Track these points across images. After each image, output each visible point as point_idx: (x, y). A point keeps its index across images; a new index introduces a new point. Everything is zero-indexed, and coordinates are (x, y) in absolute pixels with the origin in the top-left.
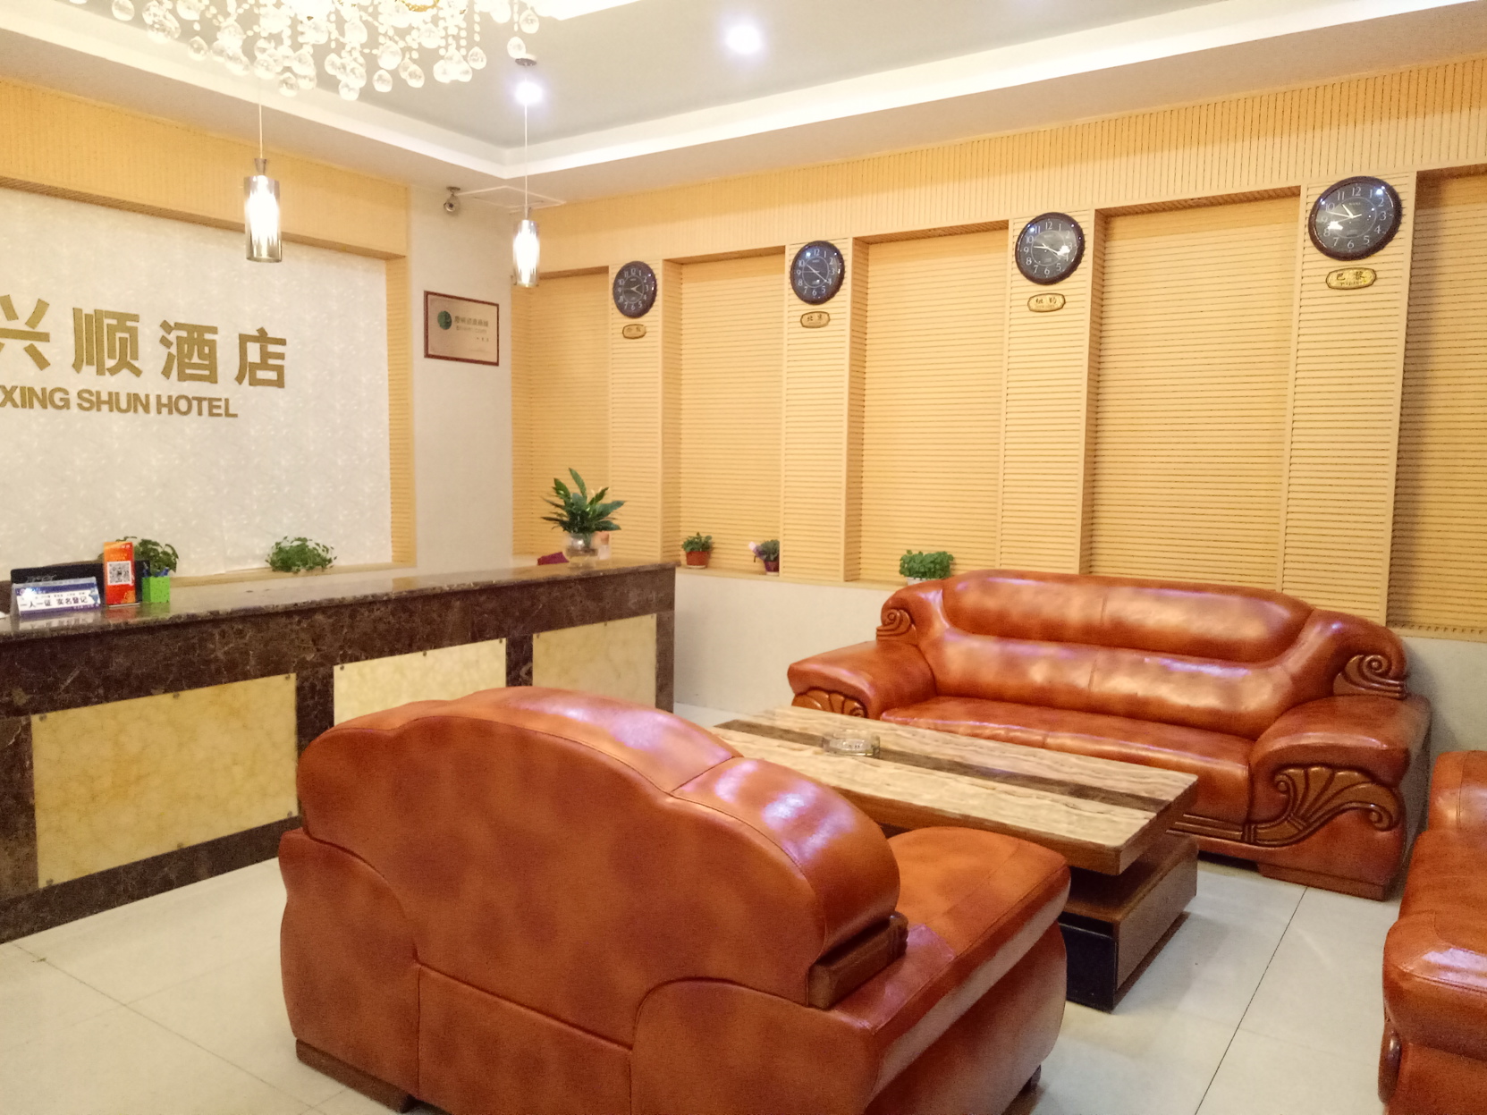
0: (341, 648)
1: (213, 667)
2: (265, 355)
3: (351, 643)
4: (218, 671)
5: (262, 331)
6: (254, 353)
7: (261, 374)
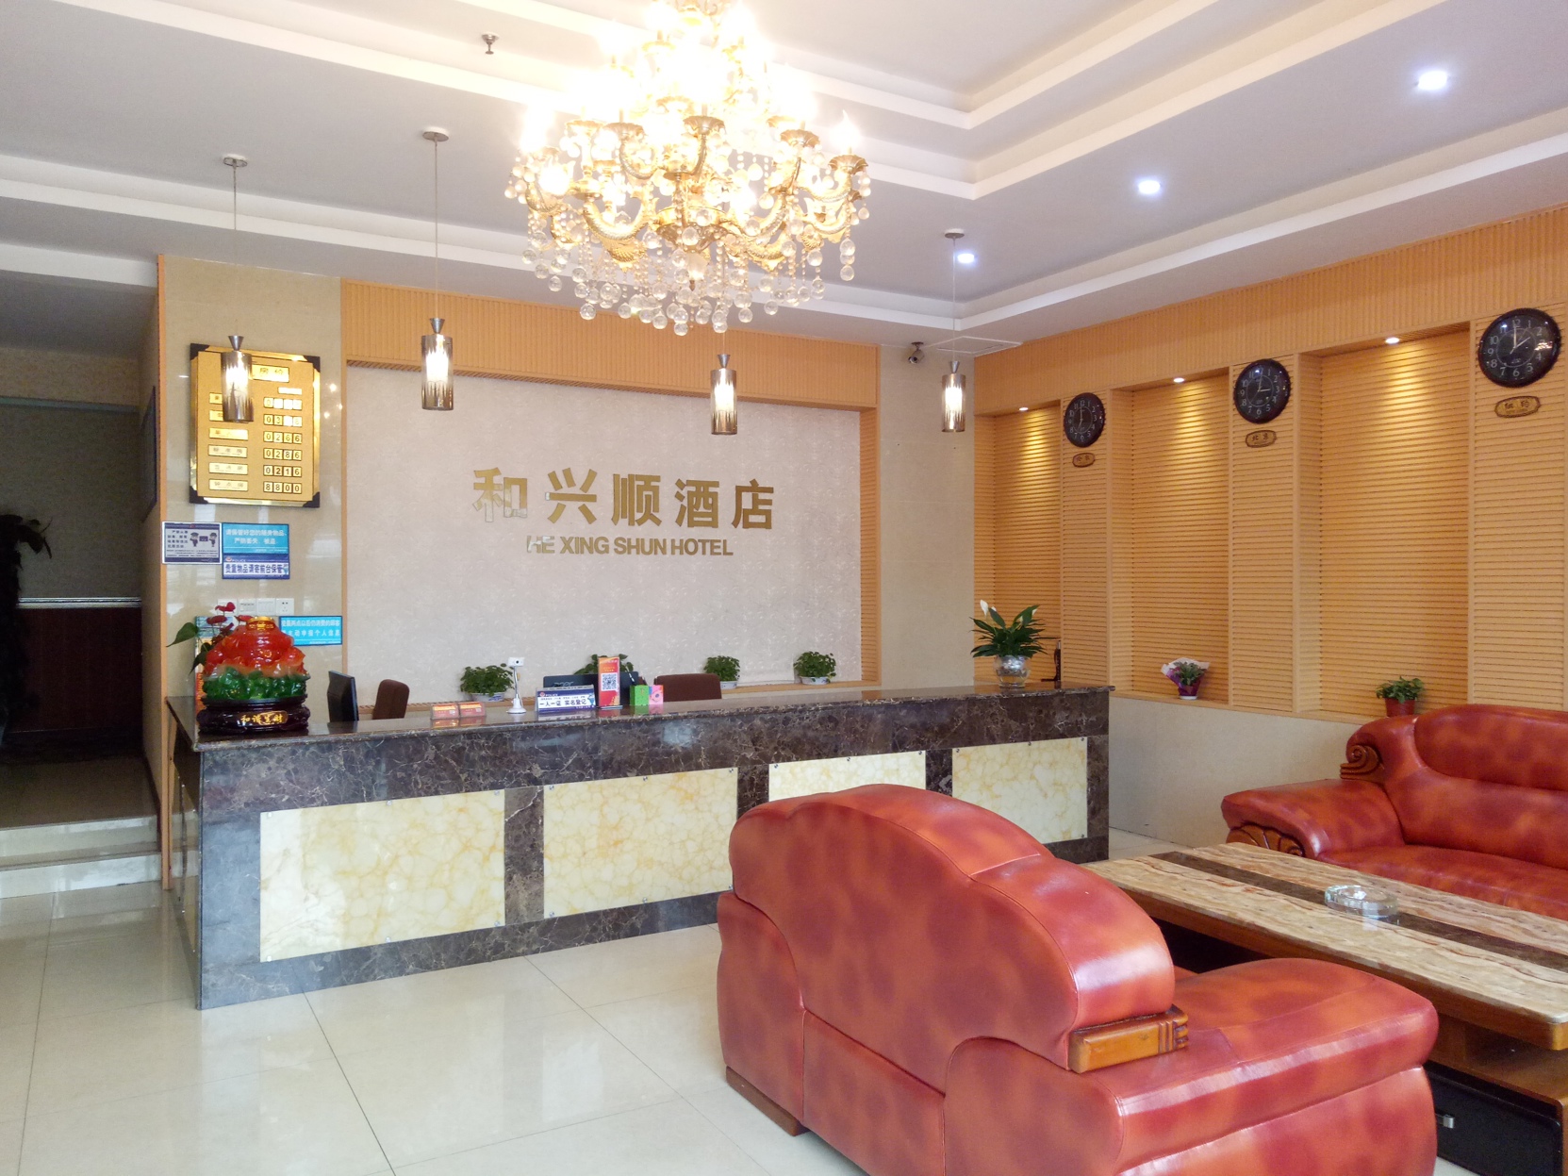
0: (776, 749)
1: (673, 757)
2: (756, 501)
3: (785, 746)
4: (677, 762)
5: (754, 482)
6: (747, 501)
7: (753, 519)
